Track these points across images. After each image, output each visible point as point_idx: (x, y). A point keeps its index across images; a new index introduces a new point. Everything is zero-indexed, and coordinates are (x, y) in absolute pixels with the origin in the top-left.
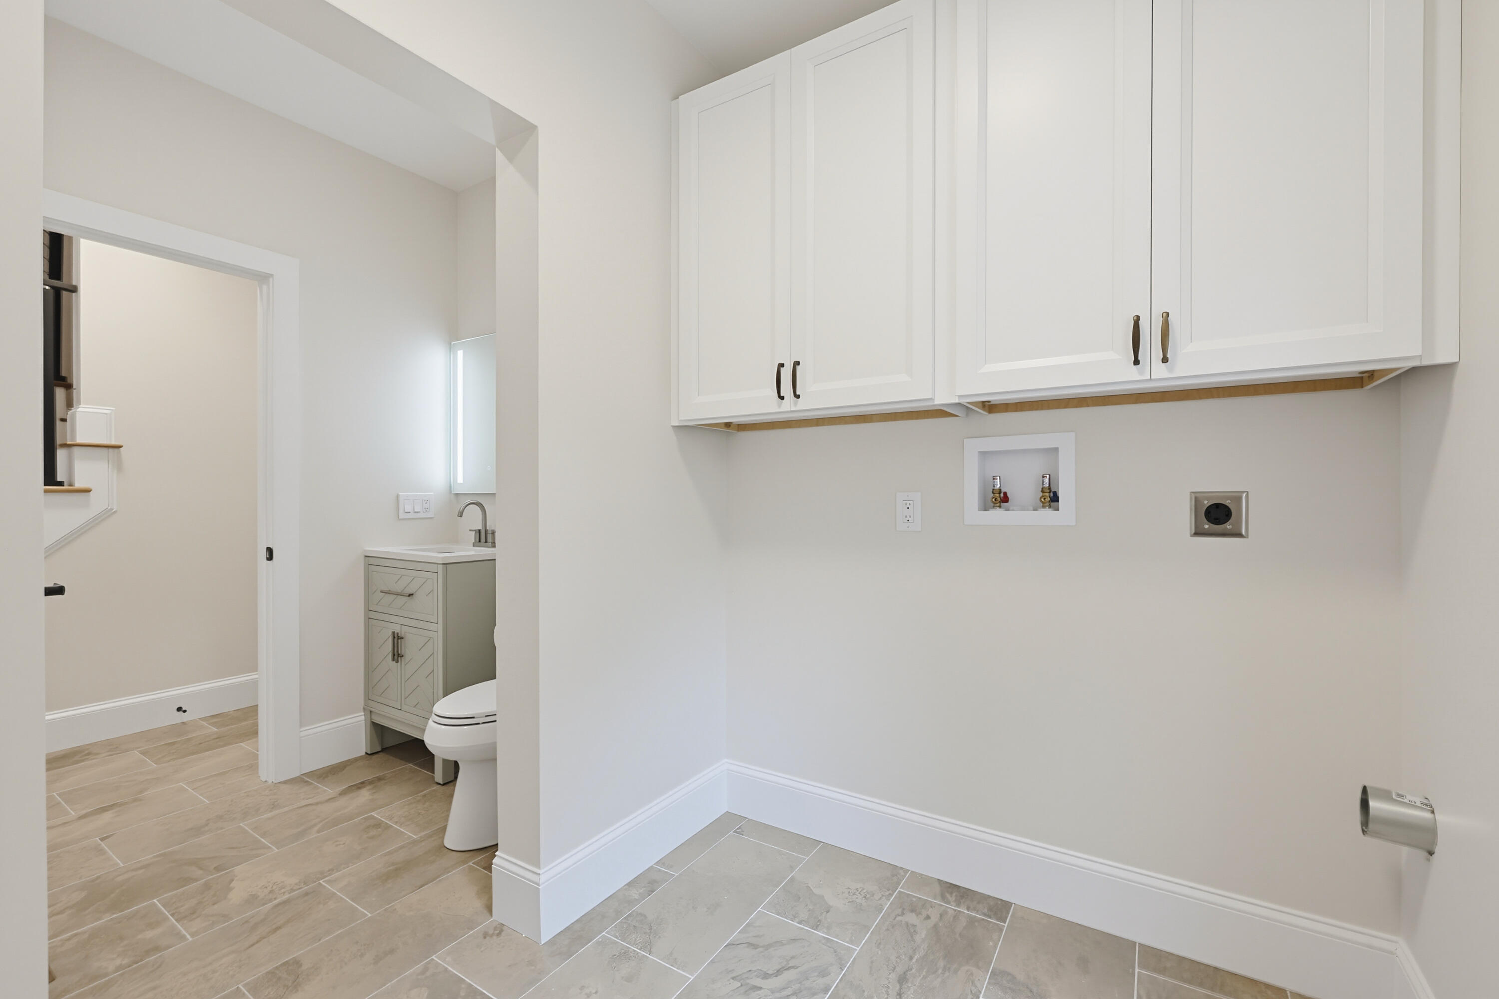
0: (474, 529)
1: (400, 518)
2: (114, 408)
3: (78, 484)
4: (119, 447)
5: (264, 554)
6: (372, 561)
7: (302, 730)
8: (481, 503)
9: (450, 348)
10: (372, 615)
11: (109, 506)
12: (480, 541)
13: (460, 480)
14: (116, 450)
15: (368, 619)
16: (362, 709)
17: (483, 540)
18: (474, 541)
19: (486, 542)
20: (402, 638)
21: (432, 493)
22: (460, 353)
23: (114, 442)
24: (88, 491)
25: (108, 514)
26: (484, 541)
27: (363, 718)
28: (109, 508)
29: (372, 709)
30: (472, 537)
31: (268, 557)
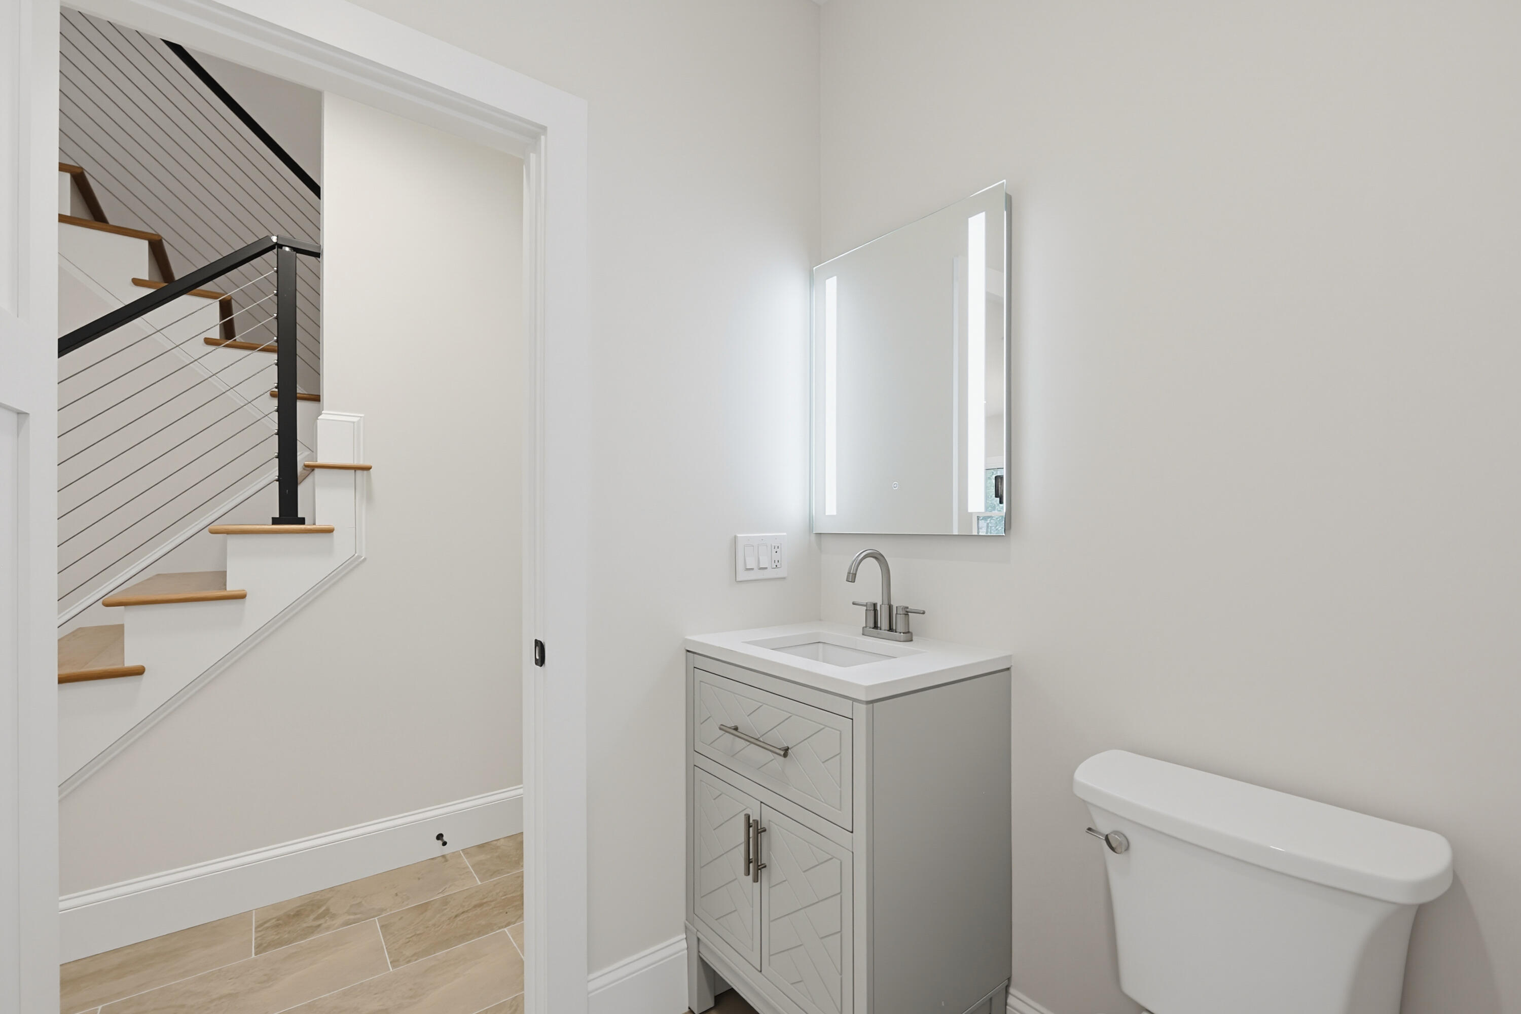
0: (864, 601)
1: (738, 579)
2: (362, 415)
3: (320, 523)
4: (368, 469)
5: (530, 653)
6: (700, 662)
7: (591, 976)
8: (883, 554)
9: (812, 279)
10: (701, 761)
11: (356, 553)
12: (876, 627)
13: (831, 509)
14: (365, 472)
15: (692, 768)
16: (683, 928)
17: (883, 622)
18: (864, 625)
19: (891, 629)
20: (765, 831)
21: (785, 534)
22: (831, 284)
23: (362, 462)
24: (330, 531)
25: (353, 564)
26: (887, 628)
27: (684, 944)
28: (356, 555)
29: (701, 937)
30: (860, 616)
31: (537, 658)
